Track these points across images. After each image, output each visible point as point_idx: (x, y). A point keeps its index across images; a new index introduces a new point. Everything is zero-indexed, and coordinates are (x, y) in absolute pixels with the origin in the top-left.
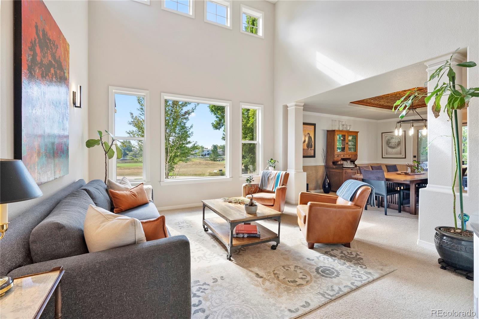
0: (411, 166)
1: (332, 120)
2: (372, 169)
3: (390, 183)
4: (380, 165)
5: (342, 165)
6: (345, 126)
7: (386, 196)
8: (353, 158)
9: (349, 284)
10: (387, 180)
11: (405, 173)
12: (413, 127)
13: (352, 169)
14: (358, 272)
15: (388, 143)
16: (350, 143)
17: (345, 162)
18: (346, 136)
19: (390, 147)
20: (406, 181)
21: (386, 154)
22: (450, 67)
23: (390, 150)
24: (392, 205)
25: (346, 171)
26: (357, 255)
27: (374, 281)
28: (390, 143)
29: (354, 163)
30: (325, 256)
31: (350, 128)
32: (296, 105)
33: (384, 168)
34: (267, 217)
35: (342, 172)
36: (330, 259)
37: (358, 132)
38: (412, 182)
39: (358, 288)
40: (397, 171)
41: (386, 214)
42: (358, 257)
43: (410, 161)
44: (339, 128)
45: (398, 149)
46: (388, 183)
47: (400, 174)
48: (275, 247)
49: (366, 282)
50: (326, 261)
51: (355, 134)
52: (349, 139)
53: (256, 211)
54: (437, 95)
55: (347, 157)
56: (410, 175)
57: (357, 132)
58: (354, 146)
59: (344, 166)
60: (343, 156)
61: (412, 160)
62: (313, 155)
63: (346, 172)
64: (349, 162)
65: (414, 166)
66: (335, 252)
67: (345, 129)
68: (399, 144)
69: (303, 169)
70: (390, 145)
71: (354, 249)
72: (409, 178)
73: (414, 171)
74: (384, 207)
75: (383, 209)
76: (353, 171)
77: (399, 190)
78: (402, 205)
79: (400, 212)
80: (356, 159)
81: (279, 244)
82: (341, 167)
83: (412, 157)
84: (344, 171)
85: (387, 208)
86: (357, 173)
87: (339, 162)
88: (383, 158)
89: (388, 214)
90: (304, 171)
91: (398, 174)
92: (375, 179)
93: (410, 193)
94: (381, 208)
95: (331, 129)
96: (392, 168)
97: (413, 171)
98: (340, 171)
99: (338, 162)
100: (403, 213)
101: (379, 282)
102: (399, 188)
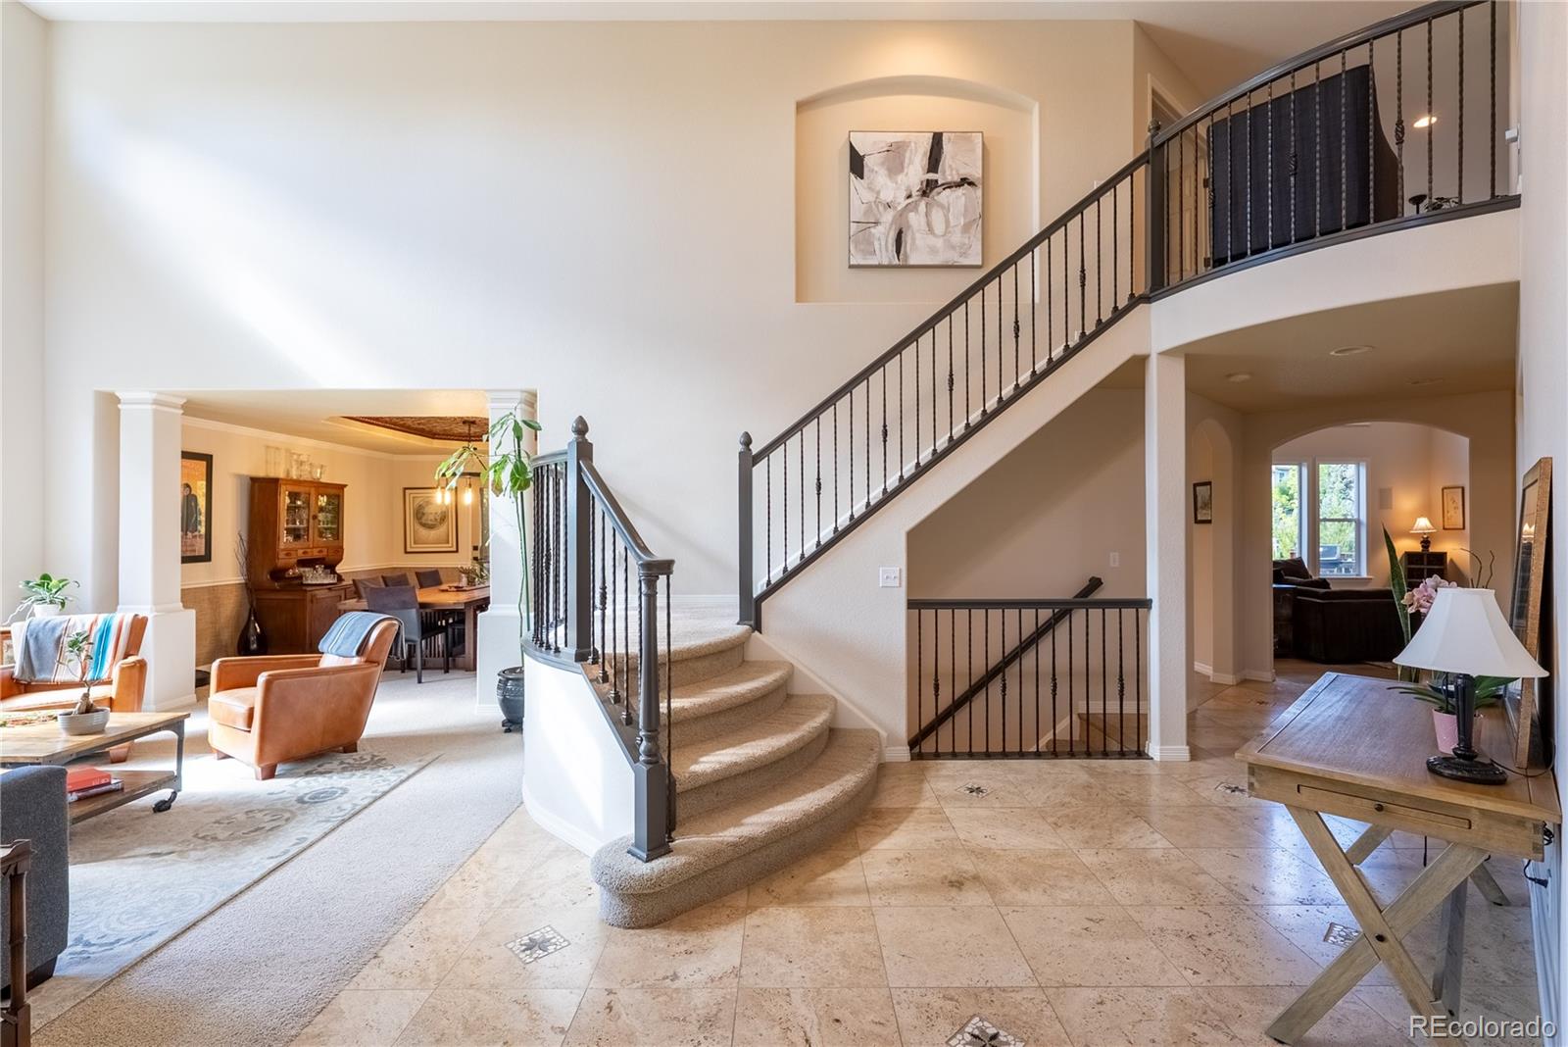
0: (467, 572)
1: (268, 447)
2: (387, 585)
3: (426, 613)
4: (403, 572)
5: (300, 577)
6: (306, 467)
7: (419, 643)
8: (331, 558)
9: (370, 794)
10: (423, 606)
11: (456, 587)
12: (470, 490)
13: (329, 587)
14: (381, 776)
15: (419, 516)
16: (321, 516)
17: (307, 569)
18: (313, 498)
19: (424, 525)
20: (459, 603)
21: (415, 543)
22: (515, 421)
23: (423, 532)
24: (431, 661)
25: (315, 595)
26: (374, 756)
27: (409, 778)
28: (423, 514)
29: (333, 572)
30: (307, 779)
31: (321, 473)
32: (156, 402)
33: (413, 581)
34: (148, 729)
35: (304, 600)
36: (321, 779)
37: (345, 486)
38: (468, 604)
39: (385, 794)
40: (440, 583)
41: (420, 682)
42: (376, 759)
43: (465, 560)
44: (288, 473)
45: (441, 531)
46: (424, 615)
47: (447, 591)
48: (167, 805)
49: (398, 781)
50: (313, 784)
51: (336, 493)
52: (319, 503)
53: (105, 724)
54: (495, 471)
55: (315, 554)
56: (465, 591)
57: (342, 487)
58: (332, 523)
59: (304, 582)
60: (304, 553)
61: (471, 557)
62: (203, 553)
63: (313, 596)
64: (320, 568)
65: (473, 571)
66: (327, 767)
67: (306, 477)
68: (443, 518)
69: (182, 601)
70: (423, 521)
71: (364, 751)
72: (463, 597)
73: (474, 582)
74: (415, 669)
75: (415, 673)
76: (333, 594)
77: (444, 624)
78: (451, 656)
79: (447, 671)
80: (340, 560)
81: (179, 794)
82: (298, 584)
83: (471, 548)
84: (309, 594)
85: (423, 669)
86: (343, 597)
87: (291, 572)
88: (406, 552)
89: (423, 681)
90: (186, 606)
91: (443, 591)
92: (397, 606)
93: (464, 629)
94: (408, 673)
95: (261, 474)
96: (431, 578)
97: (471, 582)
98: (296, 596)
99: (288, 570)
100: (453, 674)
101: (418, 776)
102: (444, 622)
